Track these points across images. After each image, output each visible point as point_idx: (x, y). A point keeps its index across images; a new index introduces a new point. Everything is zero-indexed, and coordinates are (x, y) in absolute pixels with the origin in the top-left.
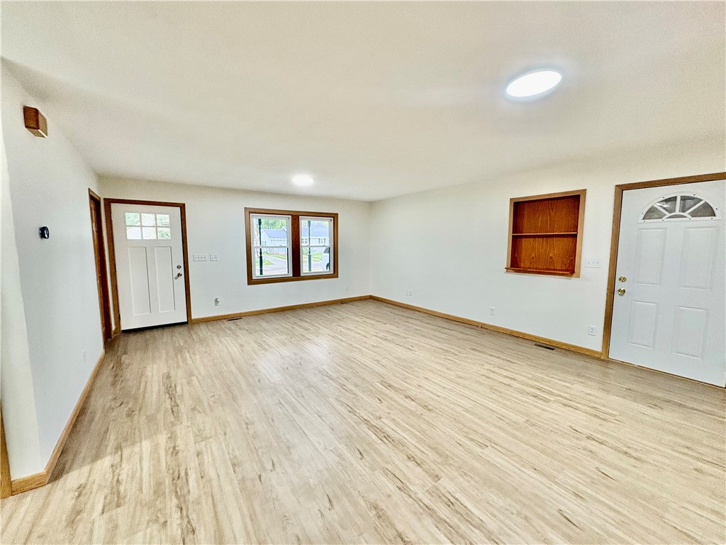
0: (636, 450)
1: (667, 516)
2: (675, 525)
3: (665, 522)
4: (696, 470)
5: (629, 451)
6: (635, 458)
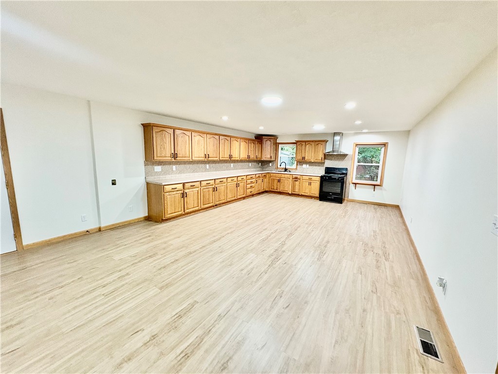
0: (11, 320)
1: (64, 330)
2: (70, 330)
3: (67, 333)
4: (49, 299)
5: (9, 324)
6: (17, 324)
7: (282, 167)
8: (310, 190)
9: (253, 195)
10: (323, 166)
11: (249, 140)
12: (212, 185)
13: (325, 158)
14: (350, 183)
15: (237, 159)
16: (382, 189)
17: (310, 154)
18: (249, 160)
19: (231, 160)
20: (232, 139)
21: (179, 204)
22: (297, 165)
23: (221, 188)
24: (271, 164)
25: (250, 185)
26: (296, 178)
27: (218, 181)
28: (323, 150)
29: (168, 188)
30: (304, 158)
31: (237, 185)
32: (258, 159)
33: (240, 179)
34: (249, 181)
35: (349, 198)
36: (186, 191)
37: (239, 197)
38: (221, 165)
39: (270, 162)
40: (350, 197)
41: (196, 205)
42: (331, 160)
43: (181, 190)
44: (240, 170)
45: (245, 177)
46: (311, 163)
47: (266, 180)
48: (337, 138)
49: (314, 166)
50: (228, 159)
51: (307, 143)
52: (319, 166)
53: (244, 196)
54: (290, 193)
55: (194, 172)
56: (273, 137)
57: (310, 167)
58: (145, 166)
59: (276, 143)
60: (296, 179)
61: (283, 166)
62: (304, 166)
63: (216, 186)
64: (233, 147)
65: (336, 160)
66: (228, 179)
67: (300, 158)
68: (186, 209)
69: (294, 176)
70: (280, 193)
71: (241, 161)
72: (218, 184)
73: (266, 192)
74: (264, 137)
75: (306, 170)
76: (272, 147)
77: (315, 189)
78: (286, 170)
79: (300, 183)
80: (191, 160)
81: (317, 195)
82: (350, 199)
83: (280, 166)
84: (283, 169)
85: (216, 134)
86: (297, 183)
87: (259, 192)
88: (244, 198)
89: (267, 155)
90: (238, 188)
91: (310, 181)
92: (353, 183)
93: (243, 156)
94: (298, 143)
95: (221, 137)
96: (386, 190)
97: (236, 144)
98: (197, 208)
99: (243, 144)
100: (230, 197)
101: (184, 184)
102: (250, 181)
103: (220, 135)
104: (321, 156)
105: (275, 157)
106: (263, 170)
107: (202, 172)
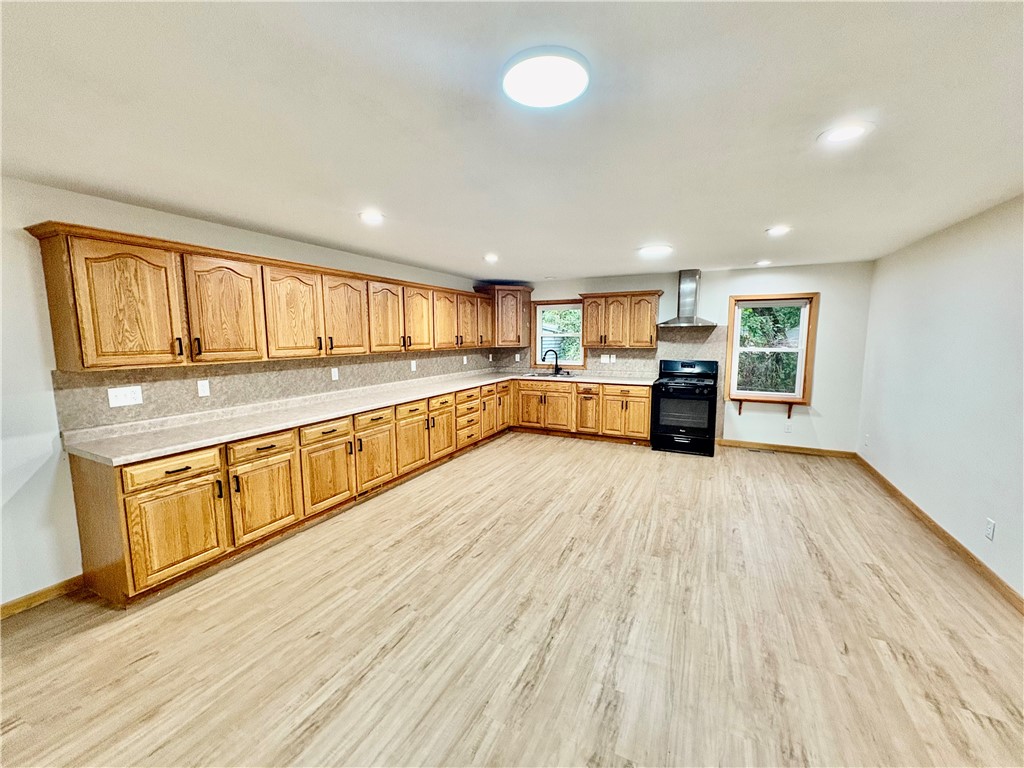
7: (547, 362)
8: (626, 422)
9: (475, 445)
10: (654, 358)
11: (459, 294)
12: (346, 434)
13: (657, 338)
14: (727, 399)
15: (425, 347)
16: (808, 413)
17: (619, 327)
18: (459, 348)
19: (407, 350)
20: (409, 291)
21: (206, 521)
22: (586, 356)
23: (377, 438)
24: (518, 357)
25: (466, 418)
26: (587, 391)
27: (364, 420)
28: (653, 318)
29: (139, 475)
30: (603, 339)
31: (429, 424)
32: (486, 345)
33: (438, 405)
34: (463, 408)
35: (725, 438)
36: (240, 470)
37: (435, 456)
38: (379, 366)
39: (517, 350)
40: (727, 436)
41: (282, 509)
42: (674, 341)
43: (218, 470)
44: (437, 377)
45: (450, 399)
46: (621, 352)
47: (508, 399)
48: (687, 286)
49: (628, 357)
50: (398, 348)
51: (610, 300)
52: (643, 357)
53: (450, 450)
54: (574, 431)
55: (285, 393)
56: (519, 288)
57: (621, 361)
58: (57, 388)
59: (531, 302)
60: (587, 394)
61: (550, 360)
62: (605, 359)
63: (359, 435)
64: (414, 316)
65: (684, 342)
66: (400, 408)
67: (593, 338)
68: (239, 531)
69: (582, 387)
70: (547, 431)
71: (440, 352)
72: (365, 429)
73: (510, 429)
74: (497, 287)
75: (610, 370)
76: (520, 314)
77: (639, 421)
78: (557, 370)
79: (598, 404)
80: (265, 359)
81: (646, 434)
82: (726, 441)
83: (543, 360)
84: (549, 367)
85: (355, 276)
86: (591, 404)
87: (491, 433)
88: (451, 456)
89: (508, 332)
90: (432, 430)
91: (624, 399)
92: (733, 400)
93: (444, 337)
94: (588, 302)
95: (372, 285)
96: (819, 415)
97: (421, 306)
98: (290, 519)
99: (441, 305)
100: (406, 463)
101: (225, 449)
102: (466, 405)
103: (368, 279)
104: (647, 333)
105: (527, 338)
106: (498, 373)
107: (316, 391)
